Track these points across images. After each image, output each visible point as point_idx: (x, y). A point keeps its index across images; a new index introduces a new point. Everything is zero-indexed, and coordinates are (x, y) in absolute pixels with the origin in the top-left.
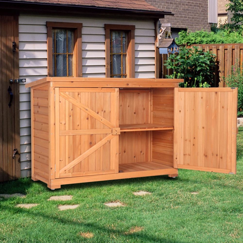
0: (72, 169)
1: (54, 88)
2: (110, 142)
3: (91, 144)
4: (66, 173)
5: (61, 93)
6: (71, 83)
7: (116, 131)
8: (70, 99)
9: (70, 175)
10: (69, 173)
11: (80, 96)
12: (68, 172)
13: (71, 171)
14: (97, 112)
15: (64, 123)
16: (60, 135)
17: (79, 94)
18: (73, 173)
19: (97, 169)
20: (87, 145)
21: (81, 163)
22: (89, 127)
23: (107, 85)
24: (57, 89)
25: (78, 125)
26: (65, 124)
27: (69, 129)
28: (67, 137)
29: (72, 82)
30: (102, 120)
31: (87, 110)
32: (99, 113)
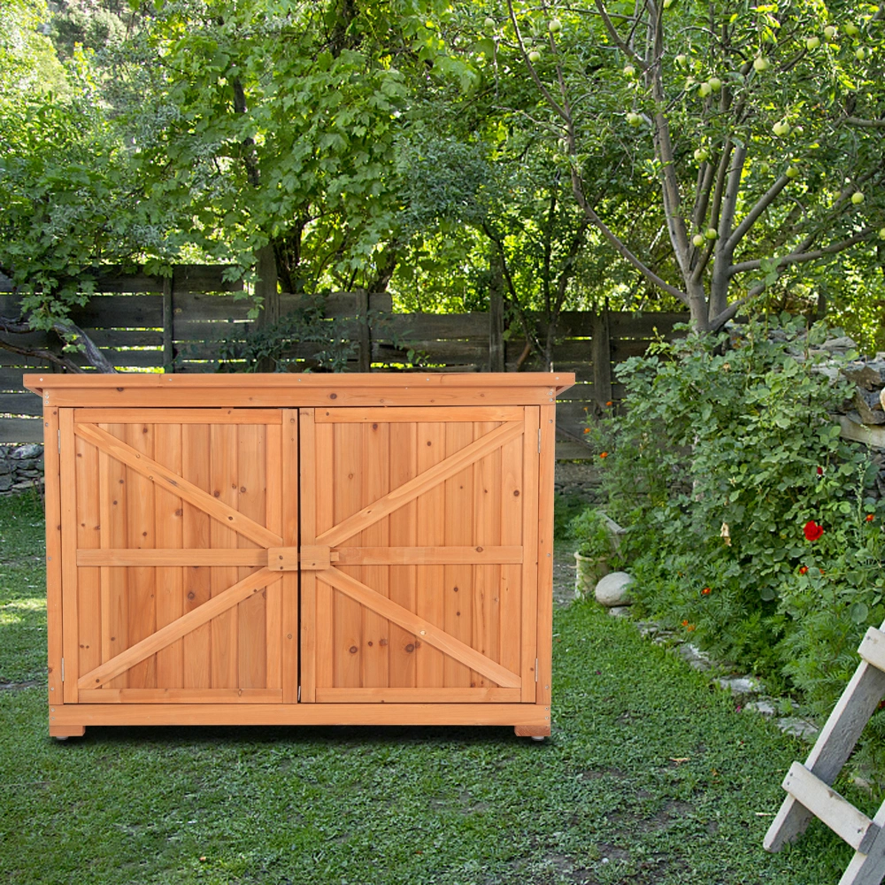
0: (125, 675)
1: (55, 409)
2: (264, 595)
3: (193, 599)
4: (101, 687)
5: (81, 426)
6: (116, 392)
7: (281, 558)
8: (112, 448)
9: (115, 695)
10: (111, 688)
11: (149, 435)
12: (108, 685)
13: (122, 681)
14: (213, 490)
15: (95, 525)
16: (79, 564)
17: (145, 431)
18: (127, 691)
19: (214, 684)
20: (175, 602)
21: (156, 659)
22: (186, 542)
23: (251, 399)
24: (66, 415)
25: (143, 531)
26: (98, 528)
27: (112, 546)
28: (105, 572)
29: (120, 389)
30: (231, 518)
31: (174, 483)
32: (223, 496)
